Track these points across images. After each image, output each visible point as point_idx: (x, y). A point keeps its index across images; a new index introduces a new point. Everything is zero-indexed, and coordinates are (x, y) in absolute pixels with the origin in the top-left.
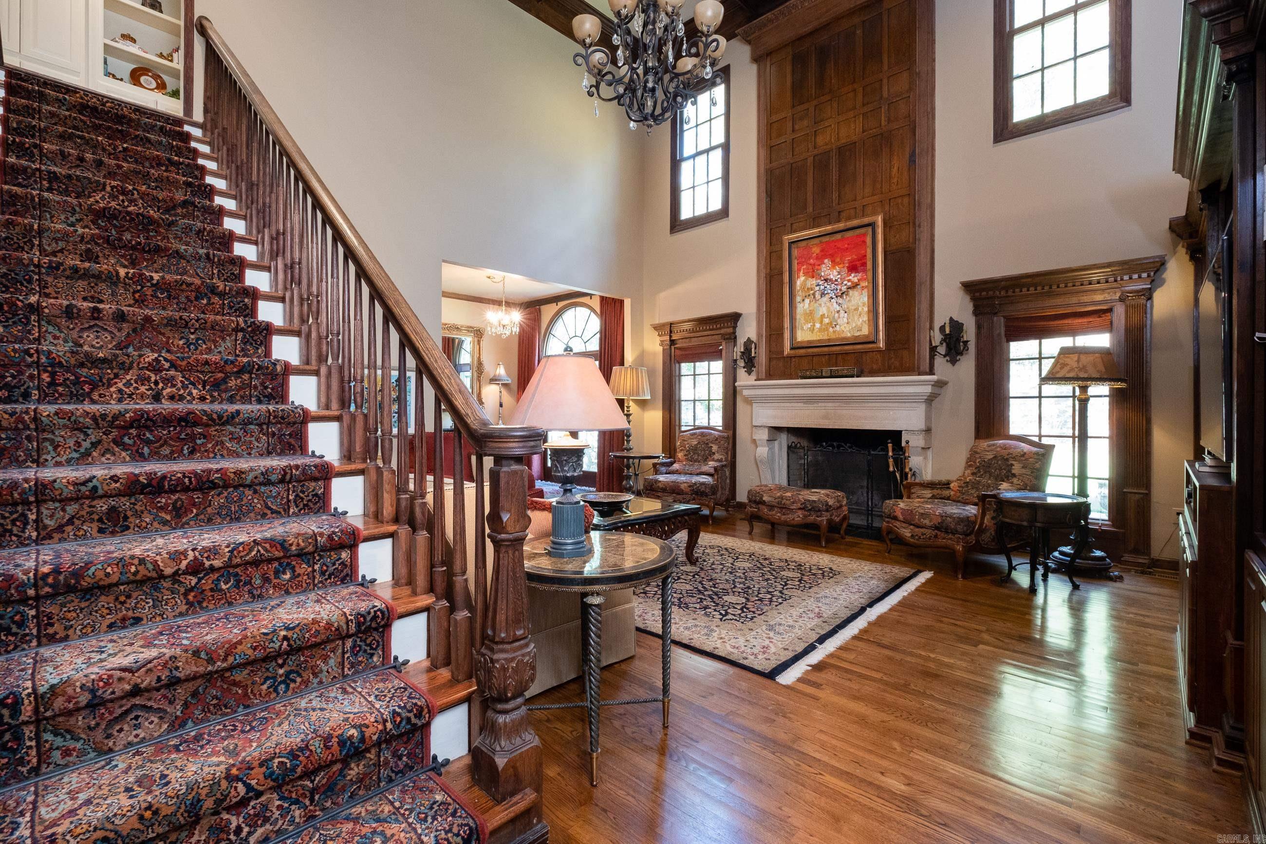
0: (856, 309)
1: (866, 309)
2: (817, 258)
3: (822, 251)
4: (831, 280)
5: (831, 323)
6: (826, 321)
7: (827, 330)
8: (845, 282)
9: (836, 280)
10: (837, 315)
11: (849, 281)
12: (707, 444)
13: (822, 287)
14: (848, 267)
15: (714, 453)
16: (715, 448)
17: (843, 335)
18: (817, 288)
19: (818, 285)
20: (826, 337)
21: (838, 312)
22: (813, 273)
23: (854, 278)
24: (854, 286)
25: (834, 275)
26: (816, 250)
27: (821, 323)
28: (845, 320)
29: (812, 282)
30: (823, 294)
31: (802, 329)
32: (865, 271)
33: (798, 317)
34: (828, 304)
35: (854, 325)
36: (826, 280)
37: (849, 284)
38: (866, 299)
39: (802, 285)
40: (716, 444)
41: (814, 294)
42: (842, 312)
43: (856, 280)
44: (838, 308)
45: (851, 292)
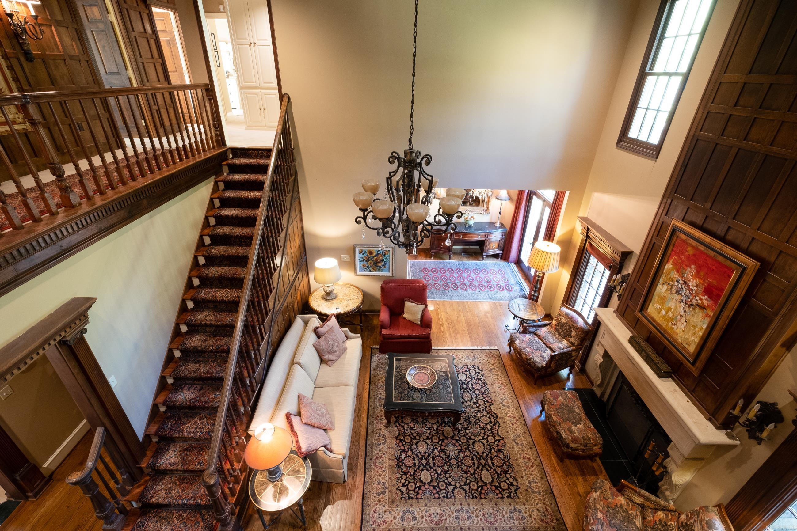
0: (694, 327)
1: (701, 334)
2: (688, 258)
3: (694, 255)
4: (689, 286)
5: (672, 319)
6: (671, 314)
7: (668, 322)
8: (697, 298)
9: (692, 290)
10: (679, 317)
11: (701, 299)
12: (570, 327)
13: (680, 286)
14: (705, 288)
15: (571, 337)
16: (573, 333)
17: (676, 337)
18: (676, 283)
19: (678, 281)
20: (664, 326)
21: (681, 316)
22: (680, 269)
23: (706, 300)
24: (702, 307)
25: (692, 283)
26: (690, 251)
27: (667, 312)
28: (683, 327)
29: (675, 275)
30: (678, 292)
31: (653, 306)
32: (716, 302)
33: (655, 293)
34: (678, 303)
35: (687, 337)
36: (685, 283)
37: (700, 302)
38: (705, 326)
39: (668, 270)
40: (575, 331)
41: (672, 286)
42: (683, 320)
43: (706, 303)
44: (682, 313)
45: (697, 310)
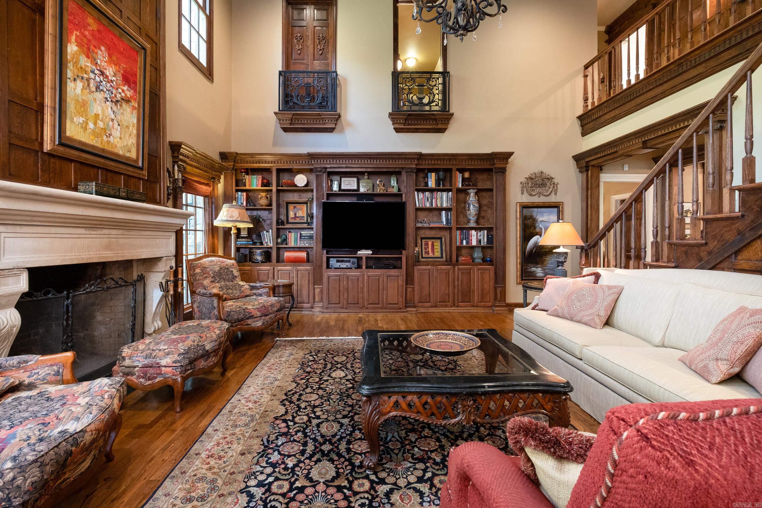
0: (127, 127)
1: (135, 132)
2: (93, 34)
3: (99, 31)
4: (107, 76)
5: (104, 130)
6: (101, 124)
7: (101, 136)
8: (120, 90)
9: (112, 81)
10: (111, 123)
11: (123, 91)
13: (97, 78)
14: (122, 76)
17: (116, 151)
18: (92, 75)
19: (93, 72)
20: (99, 145)
21: (113, 120)
22: (89, 53)
23: (127, 90)
24: (127, 100)
25: (109, 72)
26: (92, 24)
27: (95, 123)
28: (118, 134)
29: (86, 63)
30: (98, 88)
31: (72, 121)
32: (135, 90)
33: (68, 100)
34: (103, 104)
35: (125, 143)
36: (102, 72)
37: (123, 94)
38: (136, 121)
39: (73, 55)
41: (88, 80)
42: (116, 124)
43: (128, 94)
44: (112, 116)
45: (124, 105)
